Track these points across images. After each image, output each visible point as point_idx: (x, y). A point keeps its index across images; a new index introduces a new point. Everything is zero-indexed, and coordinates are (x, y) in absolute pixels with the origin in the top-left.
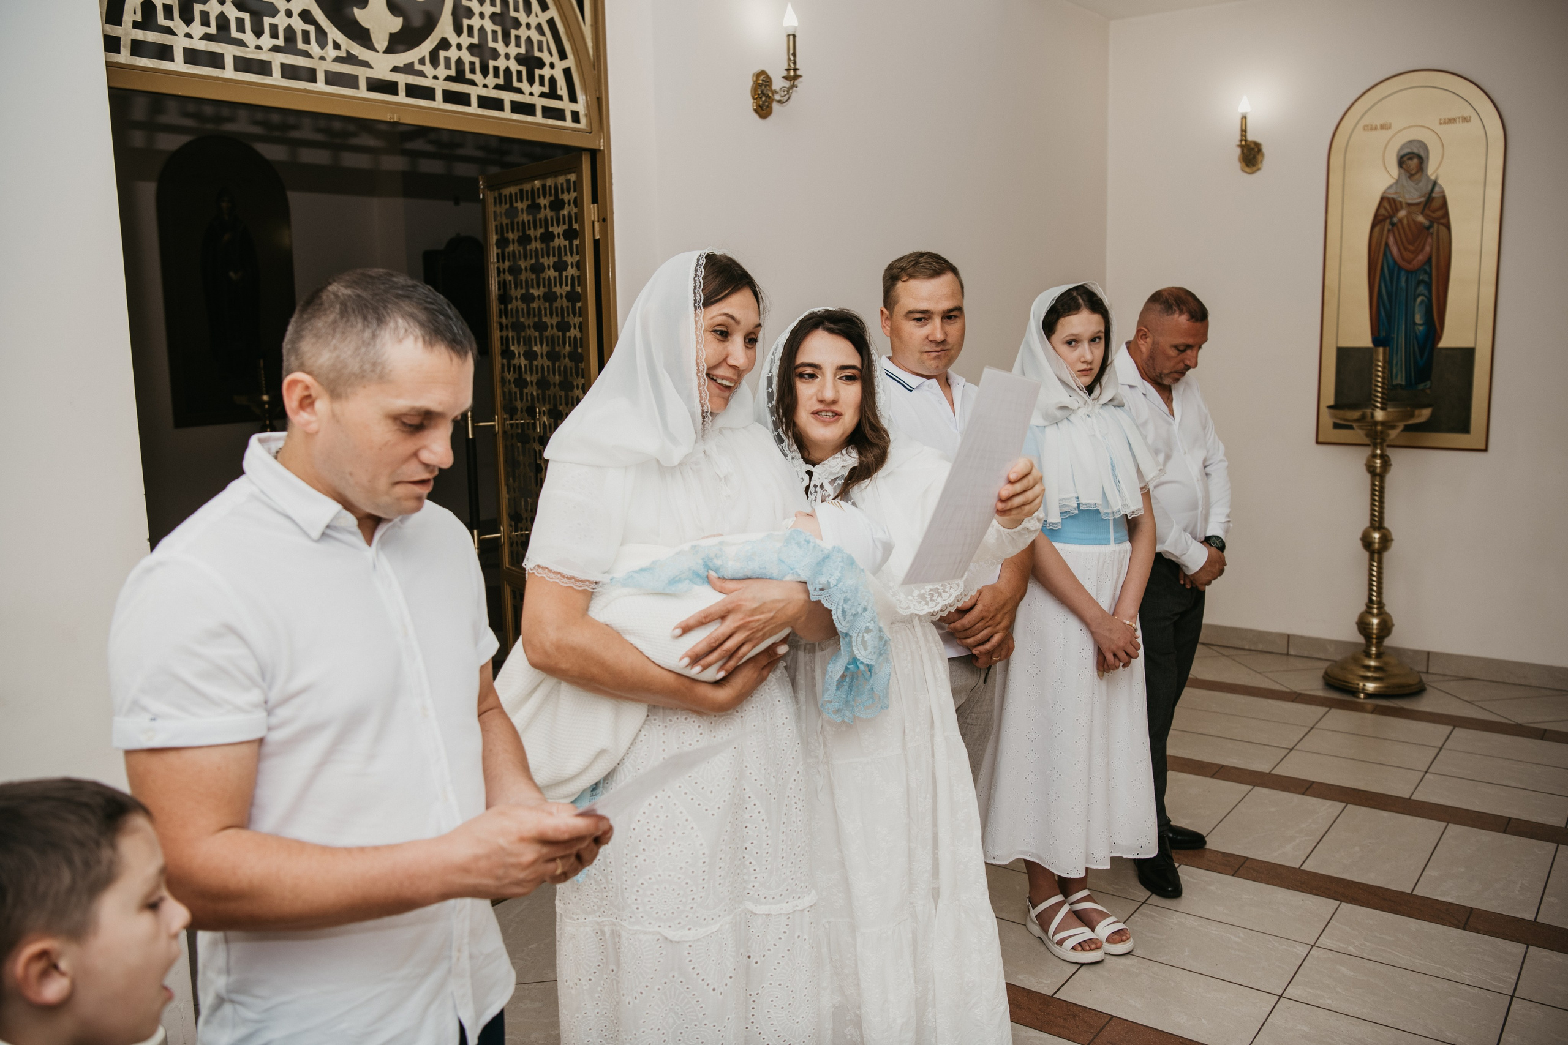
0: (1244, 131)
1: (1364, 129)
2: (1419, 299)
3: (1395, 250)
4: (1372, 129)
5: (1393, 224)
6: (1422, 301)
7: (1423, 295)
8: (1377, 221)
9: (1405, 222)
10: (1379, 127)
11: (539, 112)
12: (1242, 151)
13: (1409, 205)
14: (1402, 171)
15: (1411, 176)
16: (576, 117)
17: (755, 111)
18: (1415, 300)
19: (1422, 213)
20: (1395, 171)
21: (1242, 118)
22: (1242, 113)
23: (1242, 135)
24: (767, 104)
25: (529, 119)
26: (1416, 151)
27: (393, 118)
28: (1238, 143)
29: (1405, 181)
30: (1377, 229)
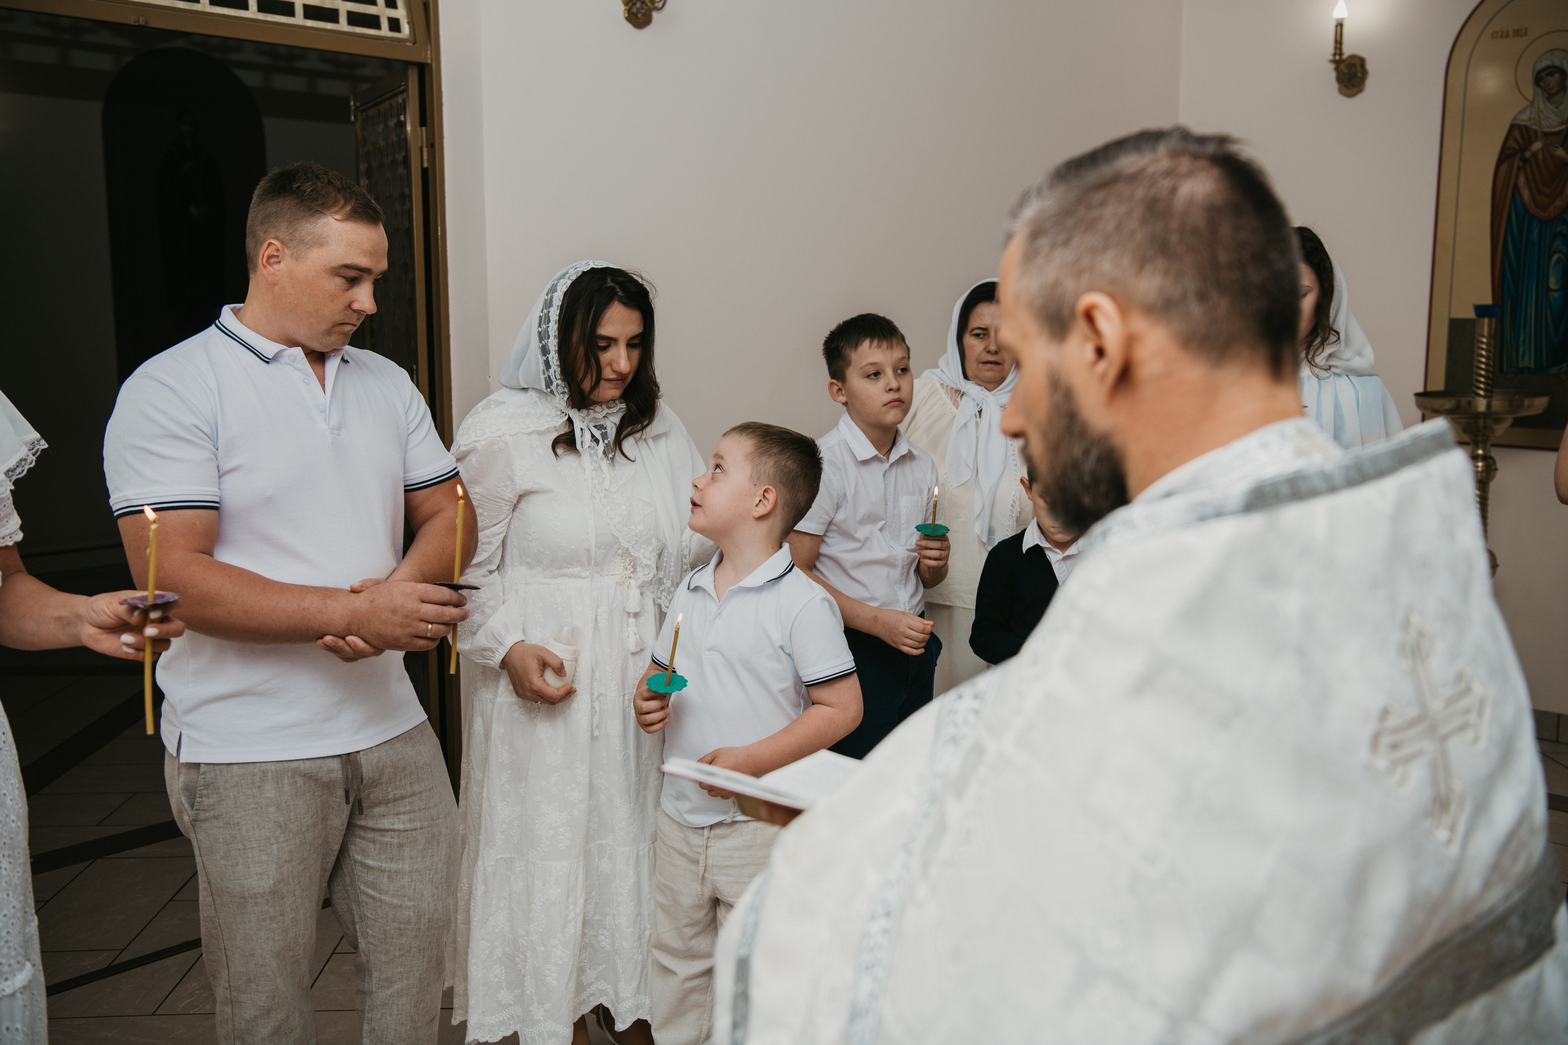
0: (1339, 42)
1: (1493, 38)
2: (1555, 257)
3: (1526, 194)
4: (1502, 37)
5: (1525, 160)
6: (1559, 260)
7: (1560, 252)
8: (1505, 156)
9: (1540, 157)
10: (1511, 33)
11: (343, 18)
12: (1337, 69)
13: (1546, 134)
14: (1539, 90)
15: (1550, 97)
16: (394, 24)
17: (628, 19)
18: (1550, 259)
19: (1562, 146)
20: (1529, 90)
21: (1337, 26)
22: (1337, 20)
23: (1336, 48)
24: (643, 11)
25: (329, 26)
26: (1557, 63)
27: (139, 21)
28: (1331, 58)
29: (1541, 103)
30: (1504, 167)
